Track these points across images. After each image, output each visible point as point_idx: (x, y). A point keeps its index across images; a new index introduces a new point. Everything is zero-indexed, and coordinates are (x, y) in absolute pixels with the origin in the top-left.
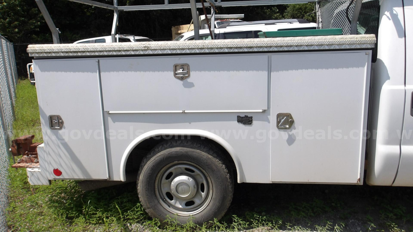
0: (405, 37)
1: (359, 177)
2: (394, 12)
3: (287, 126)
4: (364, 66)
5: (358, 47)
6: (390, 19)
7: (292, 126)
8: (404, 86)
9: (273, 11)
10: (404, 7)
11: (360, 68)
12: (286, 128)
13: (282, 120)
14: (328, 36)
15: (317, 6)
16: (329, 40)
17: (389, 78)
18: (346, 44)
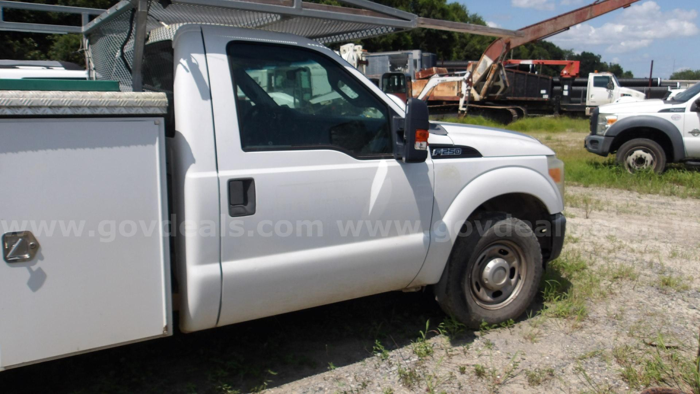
0: (211, 98)
1: (165, 324)
2: (194, 61)
3: (27, 256)
4: (154, 143)
5: (142, 112)
6: (188, 71)
7: (38, 254)
8: (216, 172)
9: (27, 45)
10: (207, 54)
11: (149, 147)
12: (25, 260)
13: (15, 246)
14: (89, 92)
15: (86, 42)
16: (91, 99)
17: (193, 161)
18: (120, 107)
